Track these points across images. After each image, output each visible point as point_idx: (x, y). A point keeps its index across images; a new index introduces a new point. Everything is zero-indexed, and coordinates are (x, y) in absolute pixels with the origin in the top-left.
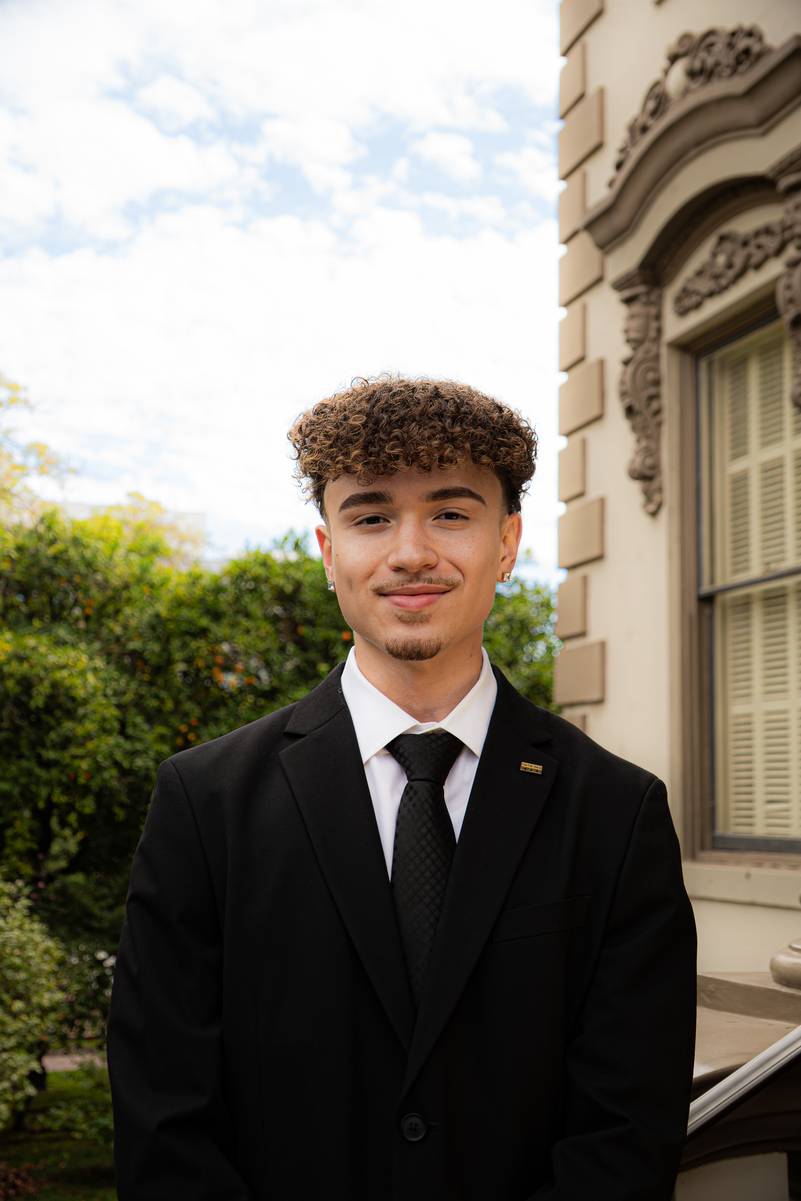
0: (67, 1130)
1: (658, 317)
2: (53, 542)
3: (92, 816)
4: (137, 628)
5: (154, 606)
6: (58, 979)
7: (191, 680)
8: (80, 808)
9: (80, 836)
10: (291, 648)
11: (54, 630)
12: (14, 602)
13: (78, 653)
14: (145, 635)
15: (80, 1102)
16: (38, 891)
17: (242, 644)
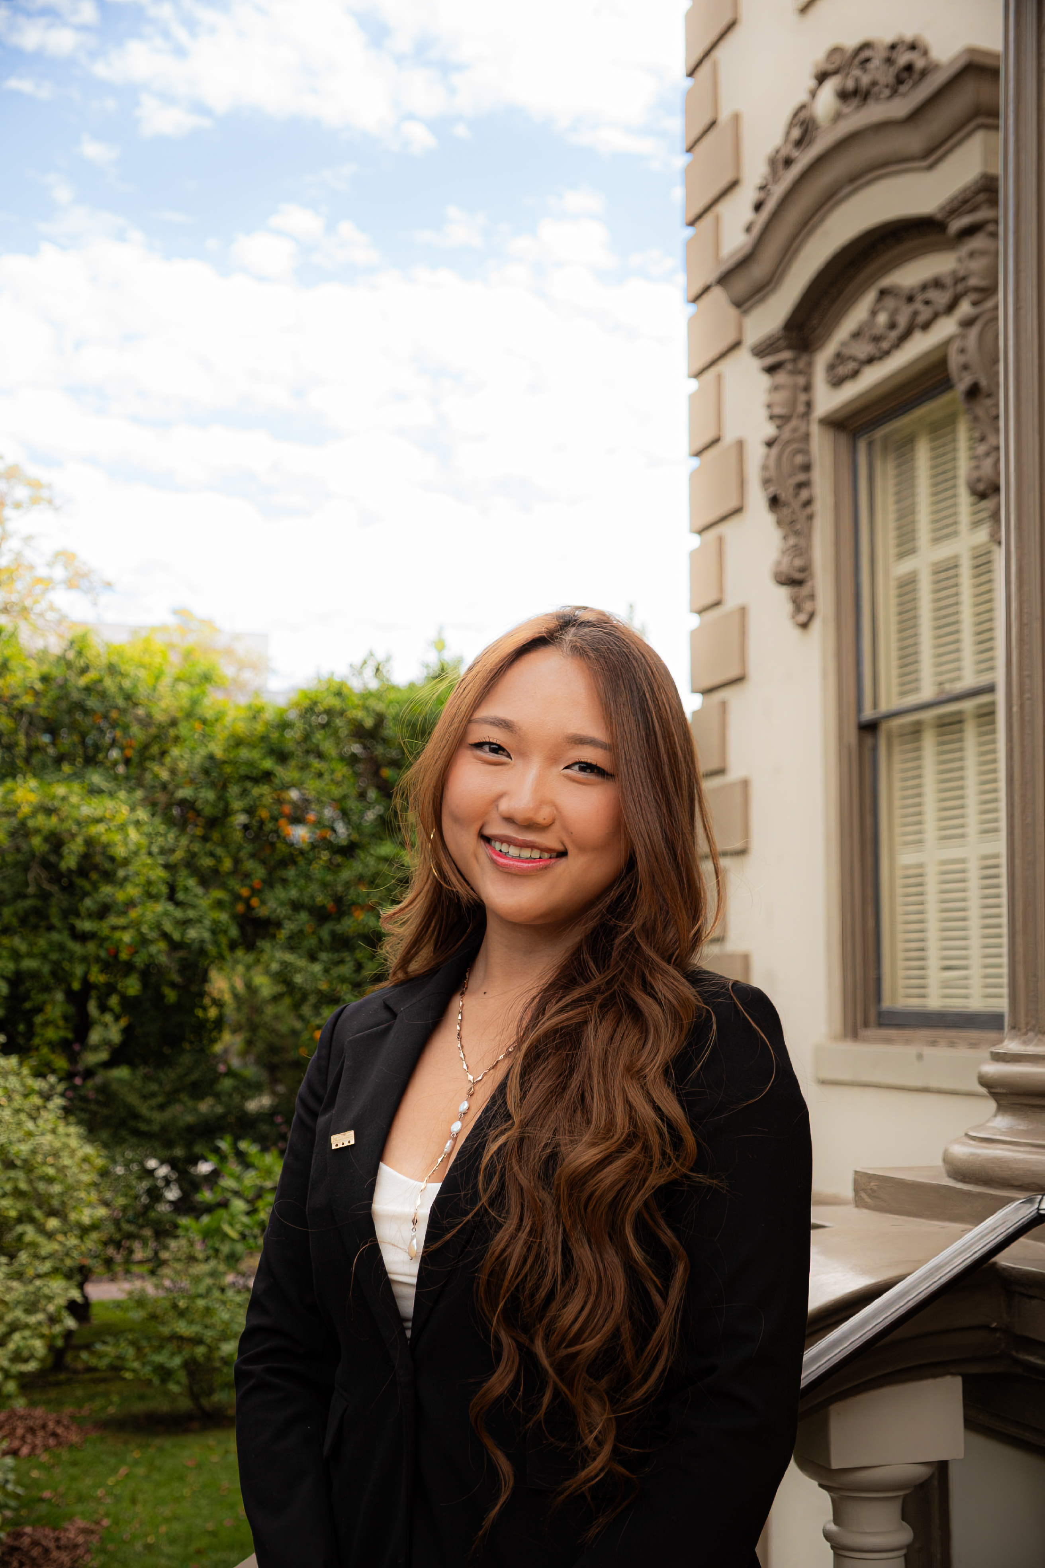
1: (807, 388)
2: (84, 671)
3: (137, 999)
4: (187, 772)
5: (206, 746)
6: (100, 1192)
7: (253, 835)
8: (123, 989)
9: (123, 1022)
10: (372, 794)
11: (87, 776)
12: (39, 743)
13: (117, 803)
14: (197, 781)
15: (130, 1337)
16: (74, 1088)
17: (314, 790)
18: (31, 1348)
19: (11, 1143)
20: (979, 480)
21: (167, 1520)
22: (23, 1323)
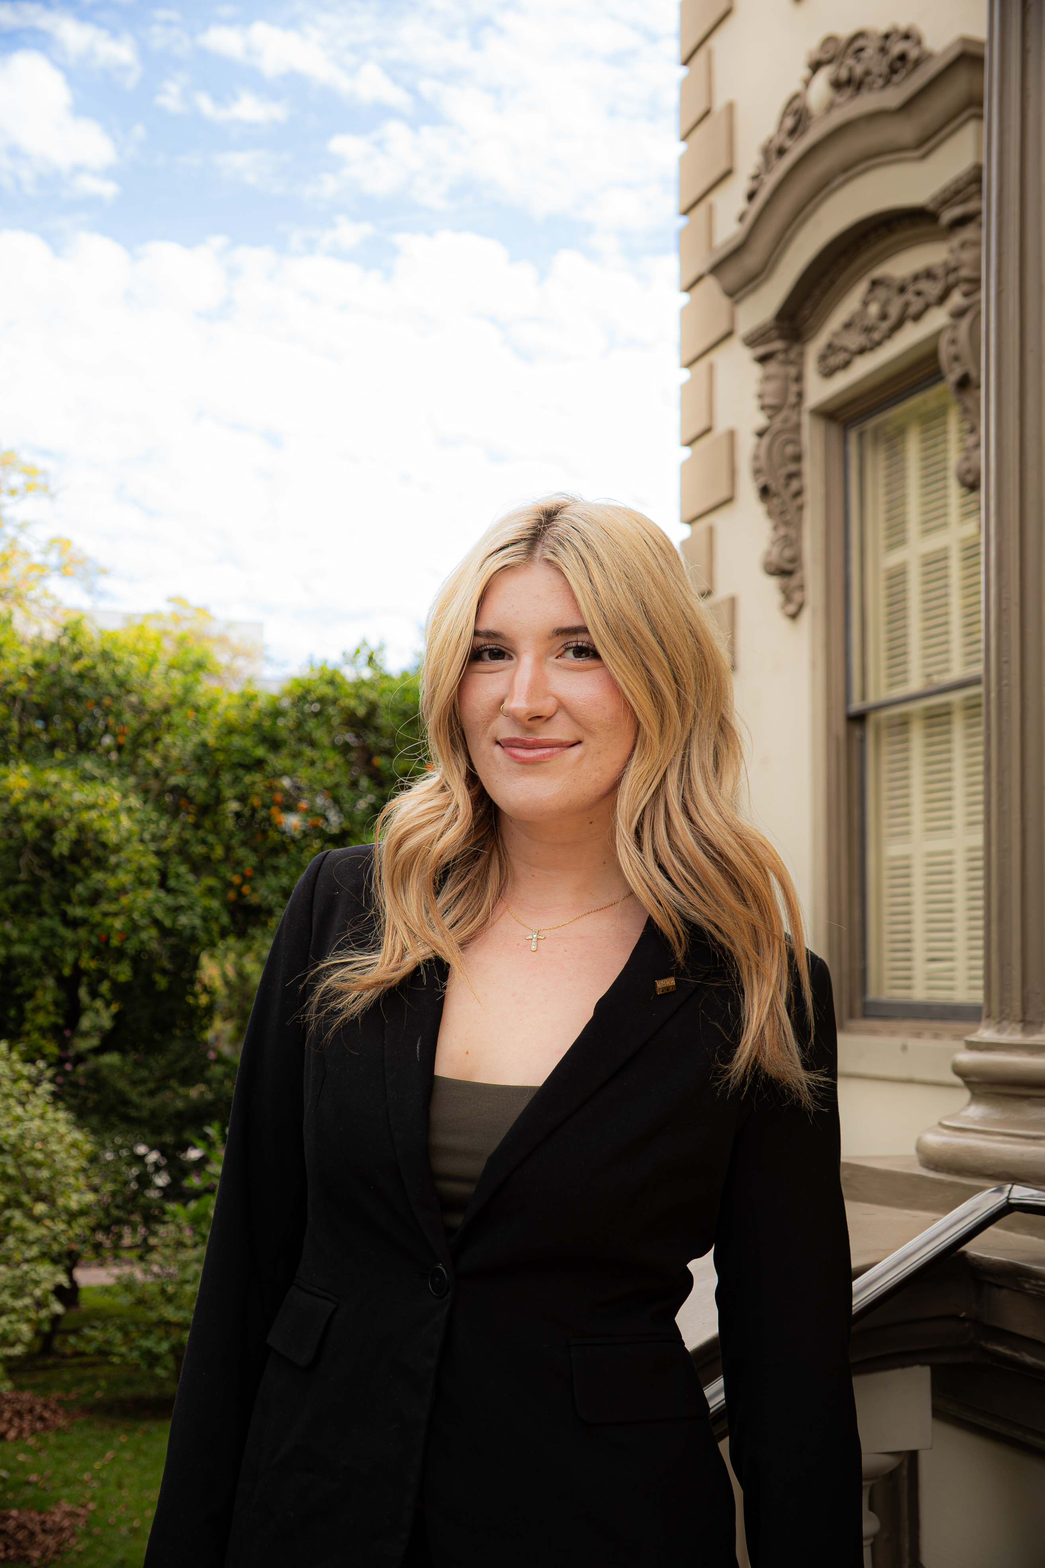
0: (104, 1353)
1: (799, 378)
3: (127, 986)
4: (180, 759)
5: (199, 733)
6: (88, 1177)
7: (245, 822)
8: (114, 976)
9: (114, 1008)
10: (364, 782)
12: (32, 729)
13: (109, 789)
14: (189, 768)
15: (118, 1322)
16: (65, 1074)
17: (306, 778)
20: (965, 472)
22: (10, 1308)
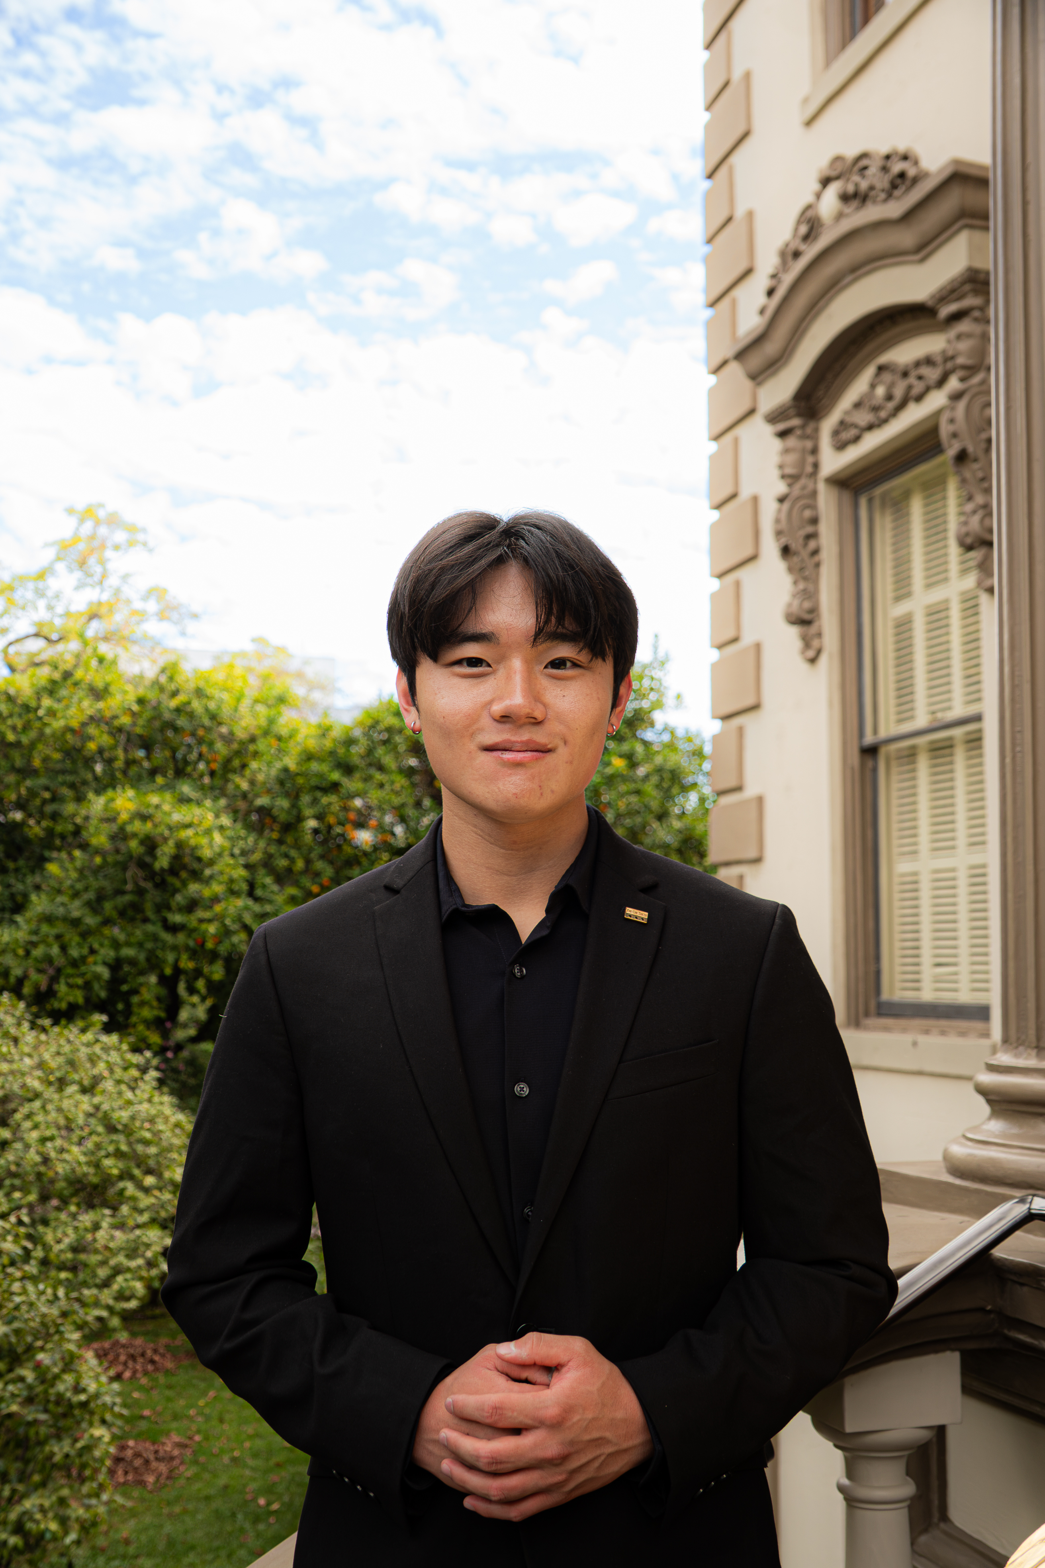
1: (815, 451)
2: (175, 694)
3: (221, 983)
4: (264, 783)
5: (281, 760)
7: (322, 838)
8: (209, 974)
9: (209, 1003)
10: (427, 802)
11: (178, 787)
12: (136, 757)
13: (203, 810)
14: (273, 791)
16: (167, 1061)
17: (376, 799)
18: (132, 1289)
19: (113, 1110)
20: (967, 534)
21: (251, 1437)
22: (125, 1267)
